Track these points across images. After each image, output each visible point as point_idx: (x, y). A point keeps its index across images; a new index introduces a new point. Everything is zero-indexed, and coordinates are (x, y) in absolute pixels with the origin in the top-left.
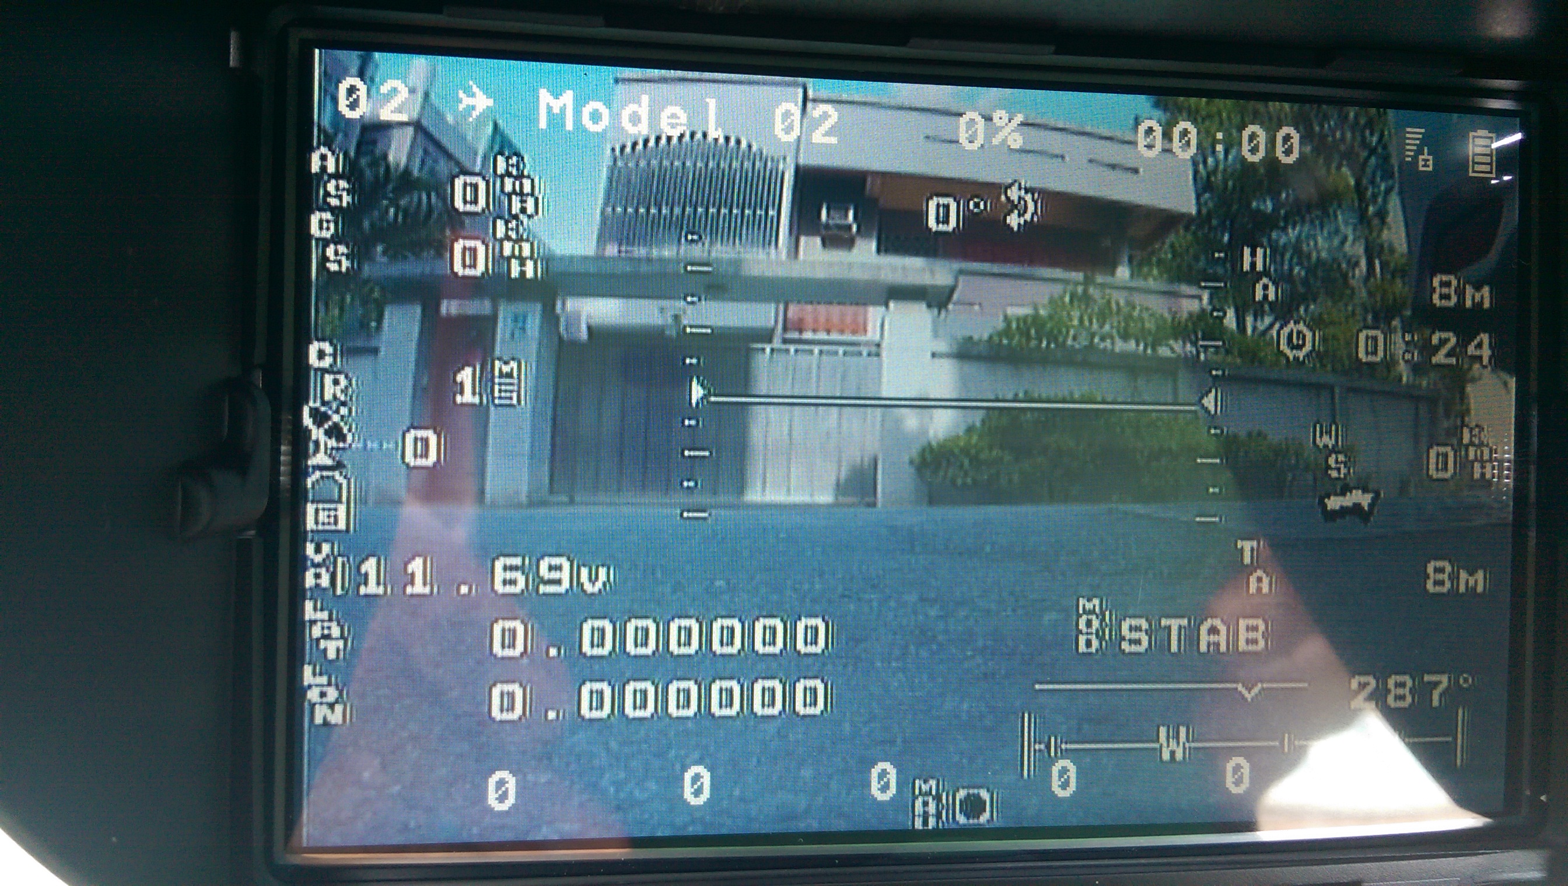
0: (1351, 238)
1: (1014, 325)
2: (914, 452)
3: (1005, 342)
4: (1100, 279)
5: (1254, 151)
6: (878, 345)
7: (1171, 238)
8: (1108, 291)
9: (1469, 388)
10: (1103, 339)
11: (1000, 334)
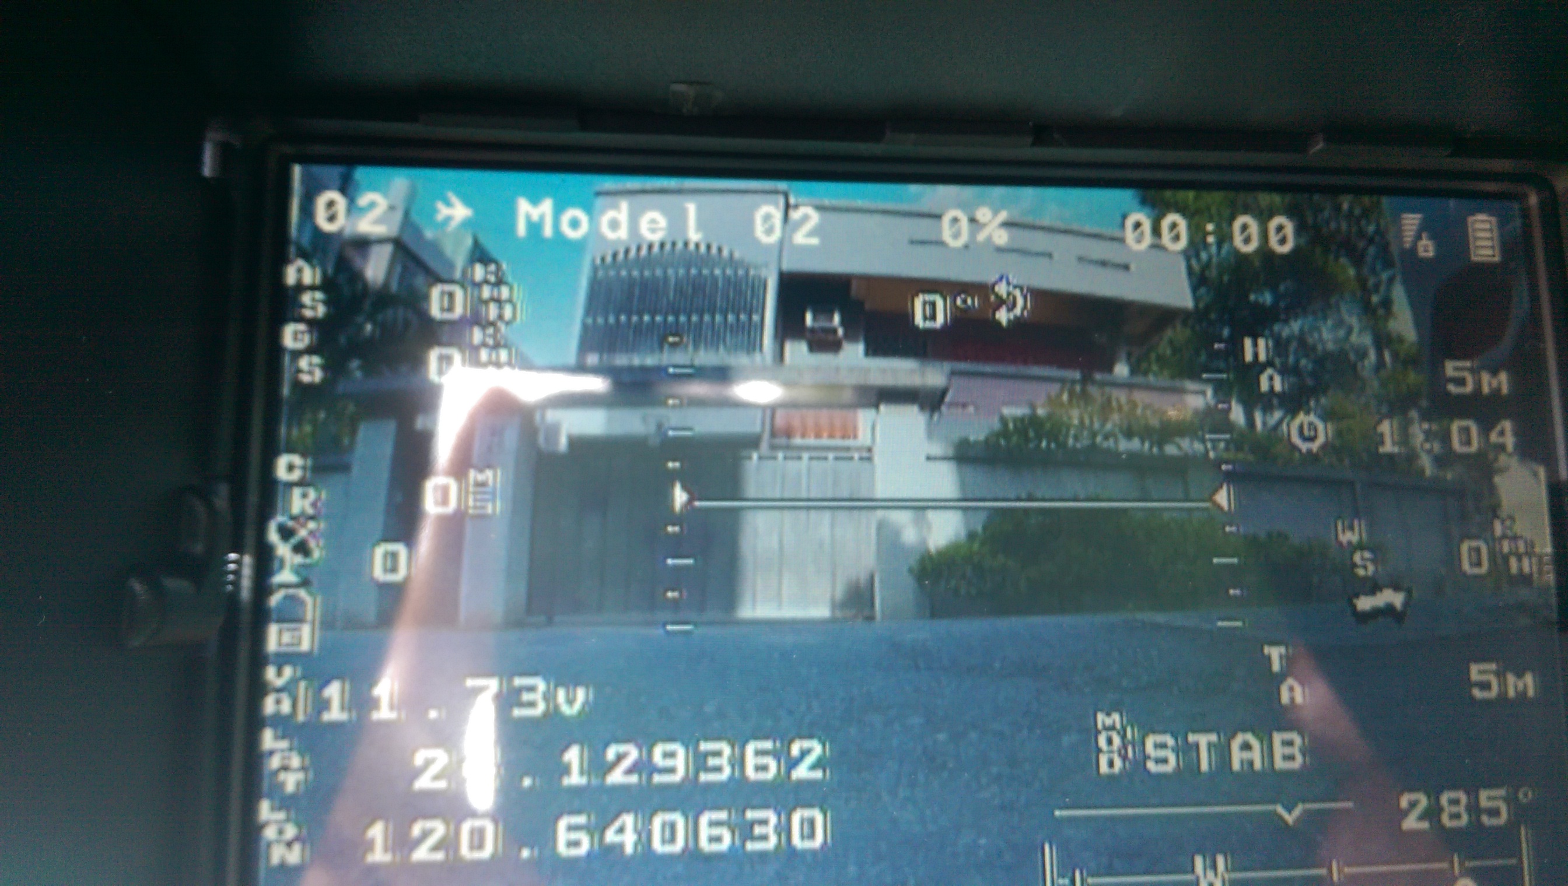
0: (1356, 330)
1: (1011, 426)
2: (913, 561)
3: (1002, 442)
4: (1098, 376)
5: (1247, 240)
6: (870, 450)
7: (1169, 333)
8: (1107, 389)
9: (1497, 480)
10: (1106, 437)
11: (998, 435)
